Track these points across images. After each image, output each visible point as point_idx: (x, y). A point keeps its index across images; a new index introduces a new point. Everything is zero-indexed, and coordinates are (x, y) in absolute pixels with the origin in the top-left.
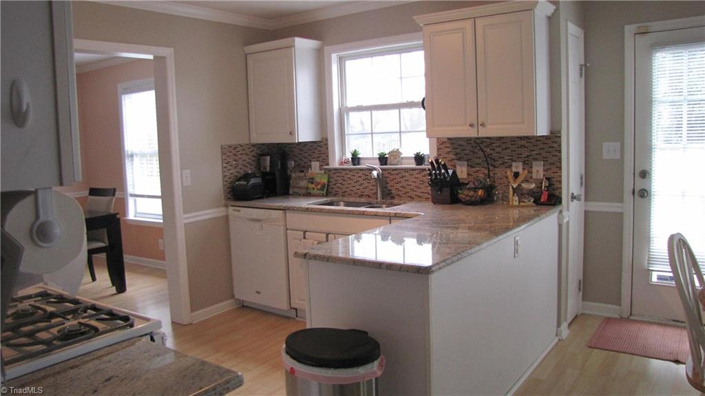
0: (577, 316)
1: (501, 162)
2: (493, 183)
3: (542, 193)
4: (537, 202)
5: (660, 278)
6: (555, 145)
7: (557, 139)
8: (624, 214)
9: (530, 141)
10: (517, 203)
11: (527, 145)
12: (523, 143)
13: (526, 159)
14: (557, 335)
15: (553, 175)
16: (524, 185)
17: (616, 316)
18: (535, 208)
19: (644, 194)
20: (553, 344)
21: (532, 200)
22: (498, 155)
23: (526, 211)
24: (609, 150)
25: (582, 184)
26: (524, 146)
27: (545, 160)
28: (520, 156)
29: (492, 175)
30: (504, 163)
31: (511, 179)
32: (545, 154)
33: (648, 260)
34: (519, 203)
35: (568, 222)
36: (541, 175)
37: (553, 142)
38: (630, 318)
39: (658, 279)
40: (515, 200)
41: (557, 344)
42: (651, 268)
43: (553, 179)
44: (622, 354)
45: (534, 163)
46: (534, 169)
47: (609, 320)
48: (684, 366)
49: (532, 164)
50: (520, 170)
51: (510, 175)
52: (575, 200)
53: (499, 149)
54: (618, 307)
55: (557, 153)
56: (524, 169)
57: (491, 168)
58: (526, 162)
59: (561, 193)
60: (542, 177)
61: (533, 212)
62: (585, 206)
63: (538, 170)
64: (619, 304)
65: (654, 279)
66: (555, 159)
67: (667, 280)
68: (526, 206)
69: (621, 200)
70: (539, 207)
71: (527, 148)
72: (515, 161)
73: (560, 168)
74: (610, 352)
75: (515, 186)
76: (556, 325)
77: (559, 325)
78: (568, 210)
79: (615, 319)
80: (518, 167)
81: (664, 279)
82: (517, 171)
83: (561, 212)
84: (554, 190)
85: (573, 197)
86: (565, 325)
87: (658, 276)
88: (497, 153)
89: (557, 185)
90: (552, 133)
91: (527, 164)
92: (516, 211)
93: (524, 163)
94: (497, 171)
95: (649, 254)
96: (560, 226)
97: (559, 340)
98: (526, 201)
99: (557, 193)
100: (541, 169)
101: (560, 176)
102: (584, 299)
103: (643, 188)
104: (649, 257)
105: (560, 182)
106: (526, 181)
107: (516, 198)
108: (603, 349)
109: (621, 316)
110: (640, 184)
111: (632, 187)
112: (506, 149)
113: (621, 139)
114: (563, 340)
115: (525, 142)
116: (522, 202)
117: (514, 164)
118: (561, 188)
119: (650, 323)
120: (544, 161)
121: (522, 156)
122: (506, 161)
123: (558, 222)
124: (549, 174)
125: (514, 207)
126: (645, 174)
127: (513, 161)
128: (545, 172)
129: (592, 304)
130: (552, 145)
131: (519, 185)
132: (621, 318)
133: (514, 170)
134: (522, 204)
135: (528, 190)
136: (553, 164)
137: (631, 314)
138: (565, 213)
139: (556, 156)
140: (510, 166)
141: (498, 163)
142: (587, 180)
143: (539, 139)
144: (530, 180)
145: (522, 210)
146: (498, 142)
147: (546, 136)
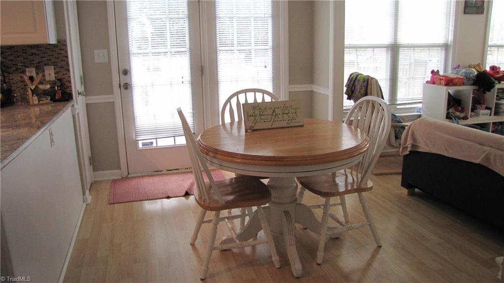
0: (92, 184)
1: (15, 69)
2: (9, 88)
3: (56, 92)
4: (54, 100)
5: (143, 144)
6: (63, 52)
7: (64, 47)
8: (115, 103)
9: (39, 49)
10: (37, 102)
11: (37, 53)
12: (34, 51)
13: (38, 65)
14: (84, 202)
15: (62, 77)
16: (41, 87)
17: (120, 177)
18: (53, 104)
19: (127, 86)
20: (84, 209)
21: (49, 99)
22: (10, 62)
23: (45, 108)
24: (99, 56)
25: (82, 83)
26: (35, 54)
27: (55, 64)
28: (32, 62)
29: (7, 80)
30: (17, 69)
31: (28, 82)
32: (53, 60)
33: (136, 134)
34: (39, 101)
35: (78, 113)
36: (53, 77)
37: (61, 49)
38: (129, 176)
39: (143, 145)
40: (35, 100)
41: (86, 208)
42: (137, 139)
43: (63, 80)
44: (134, 203)
45: (46, 68)
46: (47, 73)
47: (115, 181)
48: (193, 196)
49: (44, 68)
50: (34, 74)
51: (26, 78)
52: (80, 96)
53: (12, 58)
54: (118, 171)
55: (65, 59)
56: (37, 74)
57: (6, 74)
58: (39, 67)
59: (71, 91)
60: (54, 79)
61: (51, 108)
62: (86, 100)
63: (50, 73)
64: (119, 168)
65: (140, 146)
66: (64, 63)
67: (148, 145)
68: (46, 104)
69: (112, 93)
70: (56, 104)
71: (38, 55)
72: (28, 67)
73: (69, 71)
74: (126, 203)
75: (33, 88)
76: (82, 194)
77: (84, 194)
78: (77, 104)
79: (119, 180)
80: (31, 72)
81: (146, 145)
82: (31, 75)
83: (73, 106)
84: (65, 88)
85: (79, 94)
86: (87, 192)
87: (142, 143)
88: (10, 61)
89: (67, 84)
90: (58, 41)
91: (39, 69)
92: (37, 109)
93: (37, 68)
94: (12, 76)
95: (136, 129)
96: (74, 117)
97: (87, 205)
98: (44, 99)
99: (68, 90)
100: (52, 73)
101: (70, 77)
102: (94, 170)
103: (127, 82)
104: (136, 131)
105: (70, 82)
106: (41, 83)
107: (36, 98)
108: (120, 203)
109: (122, 177)
110: (124, 79)
111: (119, 82)
112: (18, 57)
113: (107, 47)
114: (90, 204)
115: (36, 51)
116: (42, 101)
117: (27, 70)
118: (71, 86)
119: (143, 177)
120: (53, 65)
121: (34, 62)
122: (19, 67)
123: (72, 113)
124: (60, 76)
125: (34, 105)
126: (126, 72)
127: (26, 67)
128: (56, 75)
129: (101, 172)
130: (60, 52)
131: (37, 87)
132: (123, 178)
133: (28, 74)
134: (41, 102)
135: (43, 90)
136: (62, 67)
137: (128, 174)
138: (76, 106)
139: (65, 60)
140: (24, 72)
141: (12, 69)
142: (85, 79)
143: (48, 47)
144: (44, 82)
145: (42, 107)
146: (9, 50)
147: (55, 44)
